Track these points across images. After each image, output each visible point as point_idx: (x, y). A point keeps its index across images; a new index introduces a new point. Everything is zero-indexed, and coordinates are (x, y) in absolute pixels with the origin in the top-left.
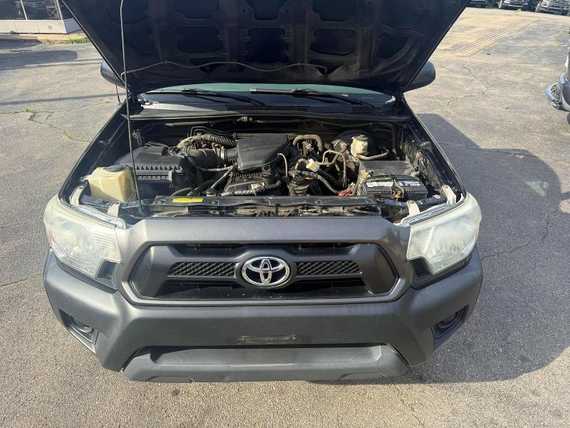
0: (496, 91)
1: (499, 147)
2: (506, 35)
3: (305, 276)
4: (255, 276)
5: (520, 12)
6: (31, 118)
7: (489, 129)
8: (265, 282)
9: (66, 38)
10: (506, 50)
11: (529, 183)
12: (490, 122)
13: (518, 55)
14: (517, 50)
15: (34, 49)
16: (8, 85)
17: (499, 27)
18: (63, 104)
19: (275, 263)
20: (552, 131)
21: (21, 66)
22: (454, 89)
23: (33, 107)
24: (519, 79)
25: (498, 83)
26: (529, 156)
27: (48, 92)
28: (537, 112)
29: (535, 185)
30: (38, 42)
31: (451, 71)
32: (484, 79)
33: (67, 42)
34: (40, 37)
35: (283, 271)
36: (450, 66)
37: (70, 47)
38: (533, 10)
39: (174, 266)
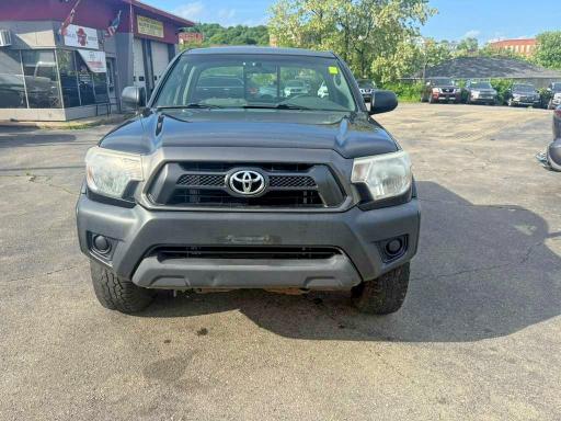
0: (497, 166)
1: (492, 203)
2: (514, 125)
3: (276, 188)
4: (239, 186)
5: (531, 109)
6: (32, 180)
7: (484, 191)
8: (247, 191)
9: (66, 124)
10: (513, 137)
11: (516, 227)
12: (486, 187)
13: (523, 141)
14: (524, 137)
15: (33, 133)
16: (7, 158)
17: (505, 120)
18: (63, 171)
19: (254, 176)
20: (548, 194)
21: (20, 145)
22: (452, 164)
23: (32, 173)
24: (522, 158)
25: (500, 161)
26: (519, 209)
27: (47, 163)
28: (535, 181)
29: (522, 228)
30: (37, 128)
31: (452, 152)
32: (486, 158)
33: (67, 128)
34: (38, 124)
35: (259, 182)
36: (452, 149)
37: (68, 132)
38: (546, 108)
39: (182, 177)
